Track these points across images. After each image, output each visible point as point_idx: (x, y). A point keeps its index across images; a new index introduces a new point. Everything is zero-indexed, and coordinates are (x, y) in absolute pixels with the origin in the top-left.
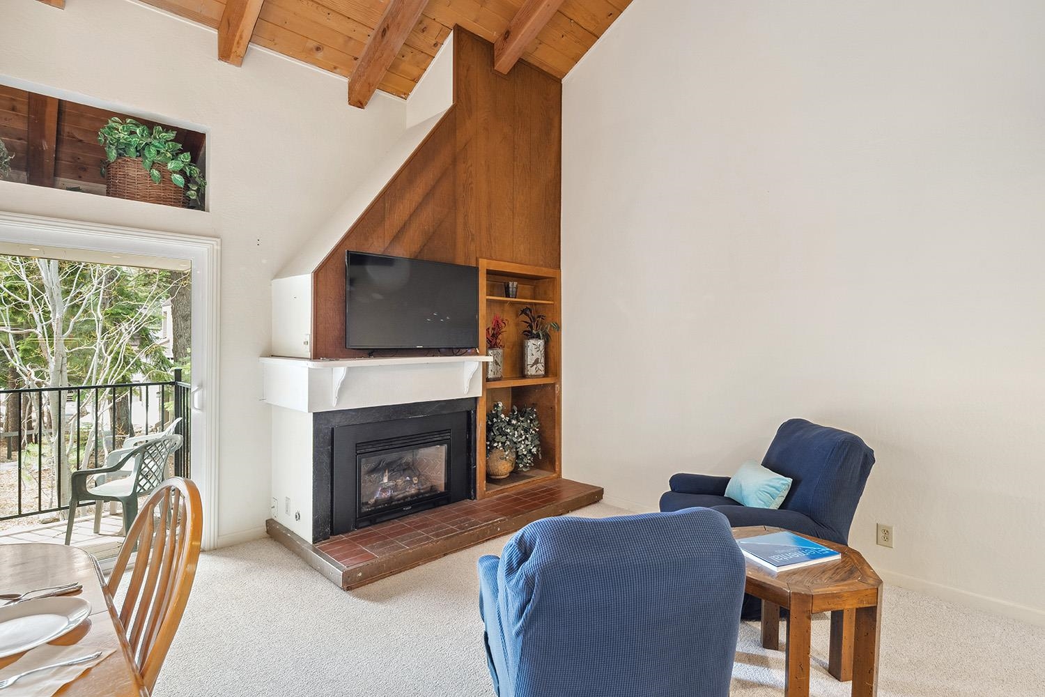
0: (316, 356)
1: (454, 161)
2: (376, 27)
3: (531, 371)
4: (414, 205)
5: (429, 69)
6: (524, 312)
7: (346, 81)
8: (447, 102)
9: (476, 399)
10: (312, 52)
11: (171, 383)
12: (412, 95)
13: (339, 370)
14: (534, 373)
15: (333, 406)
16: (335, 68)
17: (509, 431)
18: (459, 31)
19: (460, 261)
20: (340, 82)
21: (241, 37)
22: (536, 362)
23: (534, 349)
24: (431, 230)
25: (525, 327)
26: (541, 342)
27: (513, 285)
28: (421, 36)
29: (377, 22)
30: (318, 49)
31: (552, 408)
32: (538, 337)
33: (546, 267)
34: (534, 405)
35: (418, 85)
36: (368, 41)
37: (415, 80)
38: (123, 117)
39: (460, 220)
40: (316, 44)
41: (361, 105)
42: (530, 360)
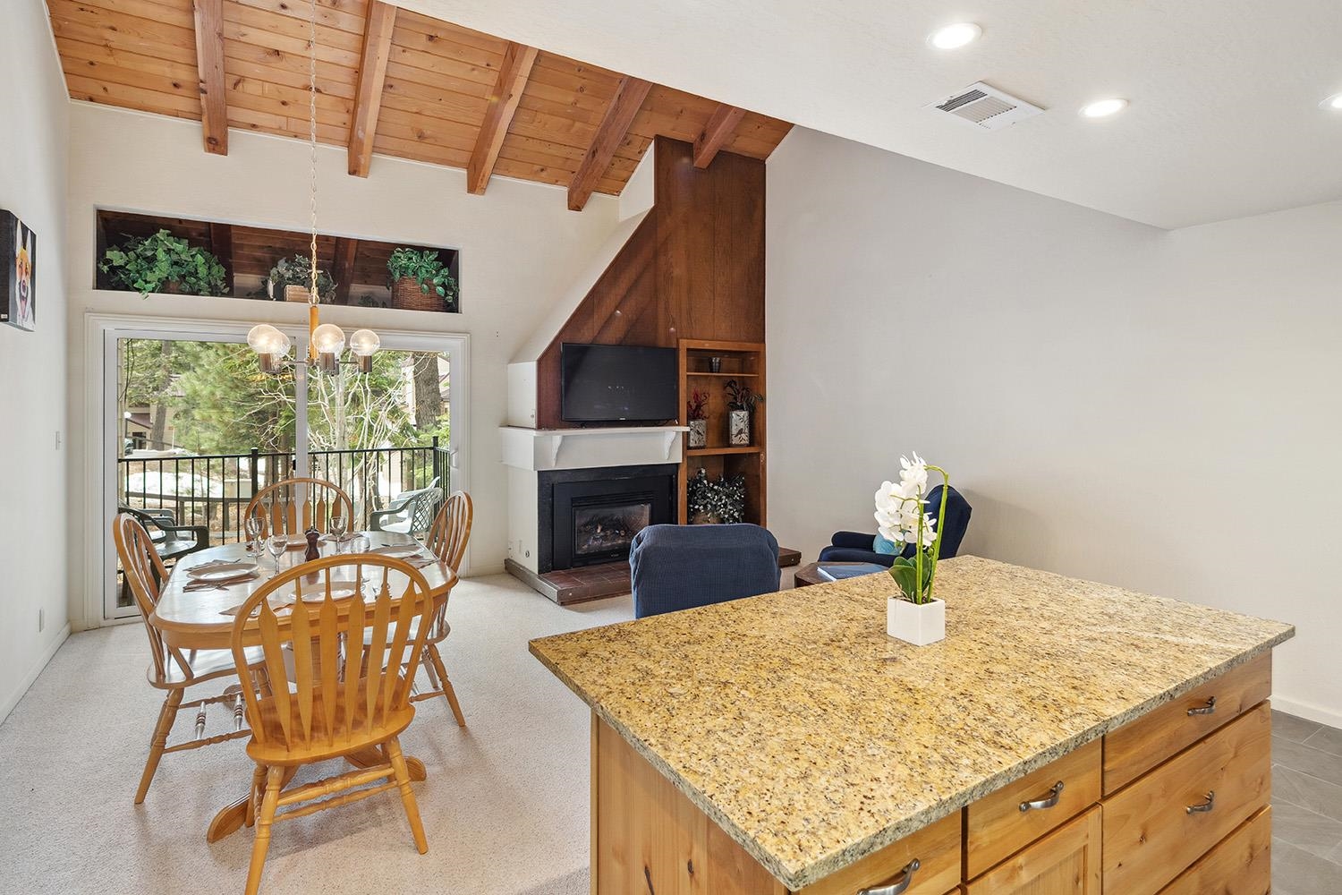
0: (540, 427)
1: (656, 254)
2: (588, 148)
3: (735, 441)
4: (619, 298)
5: (636, 170)
6: (729, 384)
7: (566, 190)
8: (649, 203)
9: (677, 465)
10: (539, 171)
11: (430, 448)
12: (623, 192)
13: (556, 438)
14: (738, 442)
15: (553, 466)
16: (557, 181)
17: (710, 495)
18: (660, 140)
19: (662, 343)
20: (562, 192)
21: (484, 176)
22: (740, 432)
23: (739, 419)
24: (635, 318)
25: (731, 399)
26: (744, 414)
27: (716, 360)
28: (627, 148)
29: (588, 144)
30: (542, 170)
31: (758, 476)
32: (742, 408)
33: (749, 342)
34: (743, 474)
35: (628, 184)
36: (582, 159)
37: (626, 181)
38: (403, 246)
39: (662, 305)
40: (541, 167)
41: (578, 209)
42: (734, 430)
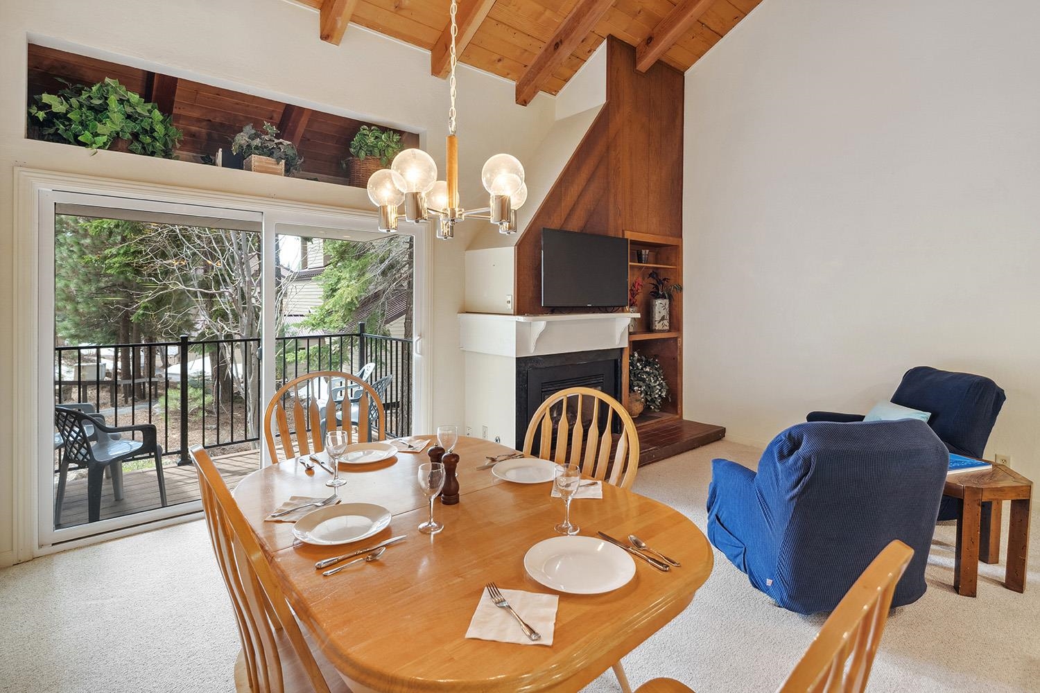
0: (519, 312)
1: (608, 149)
2: (548, 41)
3: (658, 326)
4: (581, 188)
5: (580, 71)
6: (650, 275)
7: (514, 84)
8: (601, 100)
9: (622, 349)
10: (495, 64)
11: (357, 335)
12: (561, 92)
13: (539, 324)
14: (661, 328)
15: (532, 352)
16: (508, 74)
17: (645, 377)
18: (612, 40)
19: (612, 234)
20: (510, 85)
22: (663, 319)
23: (660, 308)
24: (592, 209)
25: (651, 288)
26: (667, 301)
27: (645, 252)
28: (581, 44)
29: (549, 37)
30: (499, 60)
31: (675, 359)
32: (663, 297)
33: (671, 236)
34: (656, 356)
35: (569, 83)
36: (539, 52)
37: (566, 80)
38: (369, 125)
39: (612, 199)
40: (499, 57)
41: (525, 103)
42: (657, 317)
